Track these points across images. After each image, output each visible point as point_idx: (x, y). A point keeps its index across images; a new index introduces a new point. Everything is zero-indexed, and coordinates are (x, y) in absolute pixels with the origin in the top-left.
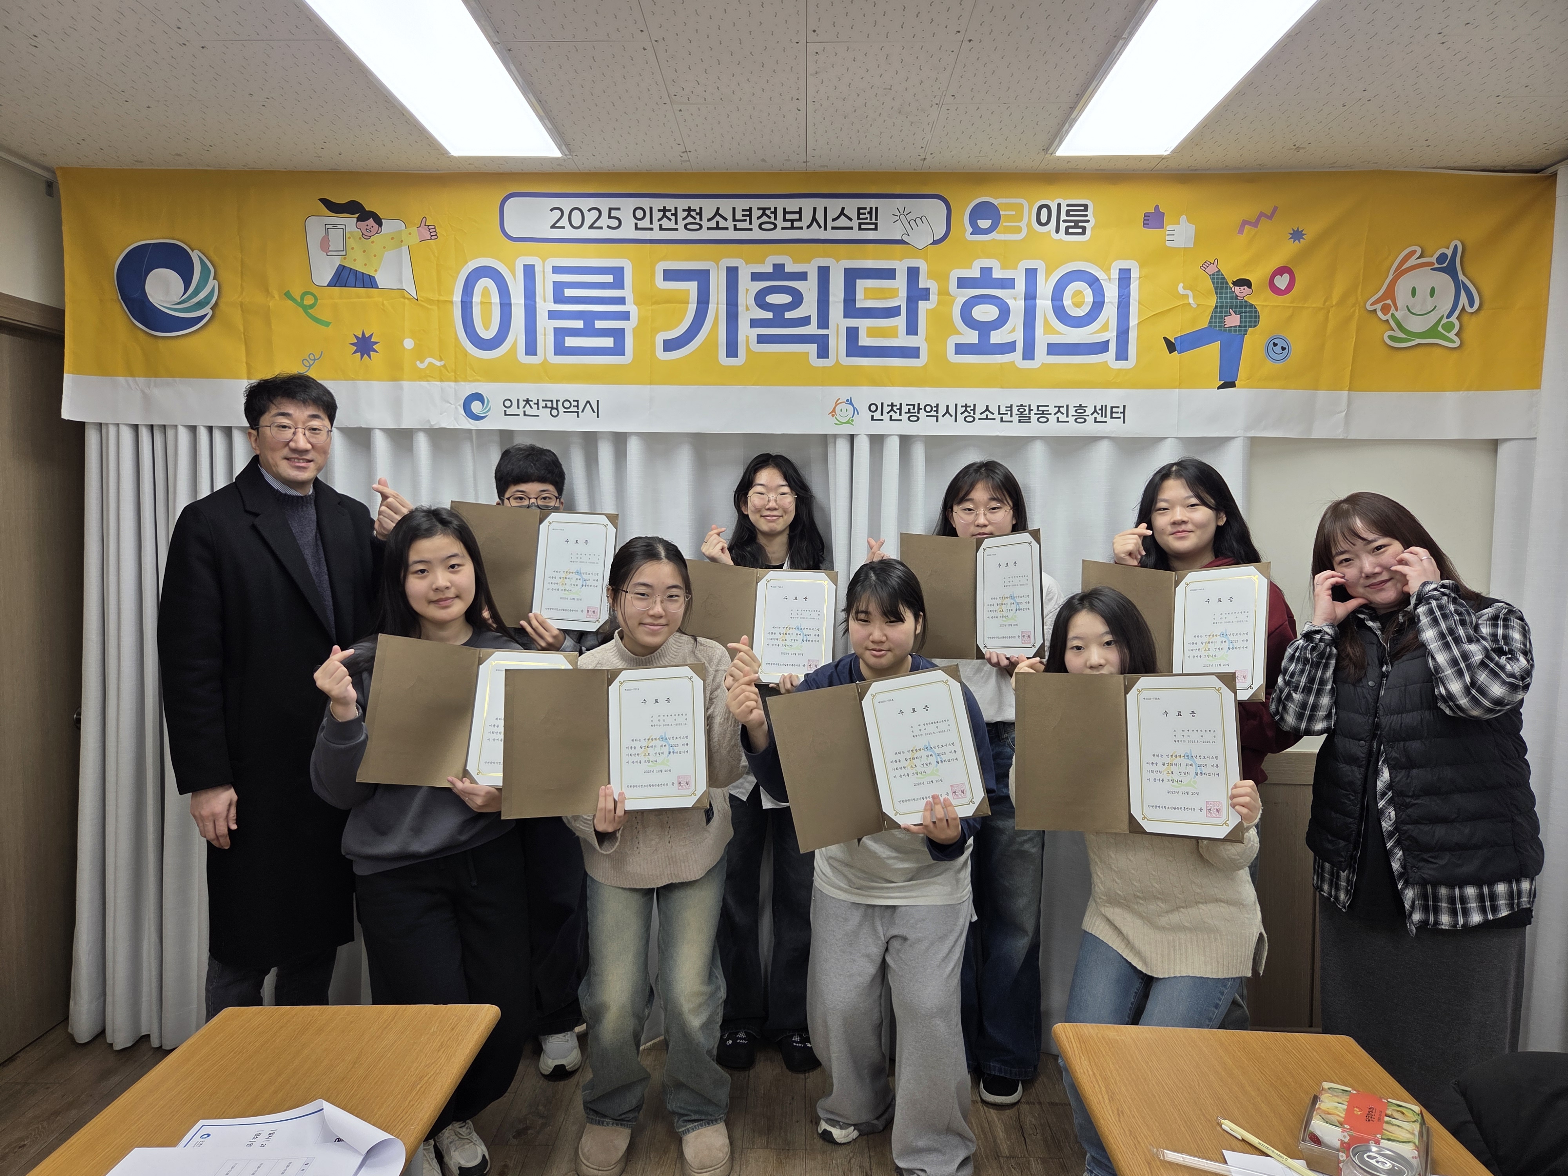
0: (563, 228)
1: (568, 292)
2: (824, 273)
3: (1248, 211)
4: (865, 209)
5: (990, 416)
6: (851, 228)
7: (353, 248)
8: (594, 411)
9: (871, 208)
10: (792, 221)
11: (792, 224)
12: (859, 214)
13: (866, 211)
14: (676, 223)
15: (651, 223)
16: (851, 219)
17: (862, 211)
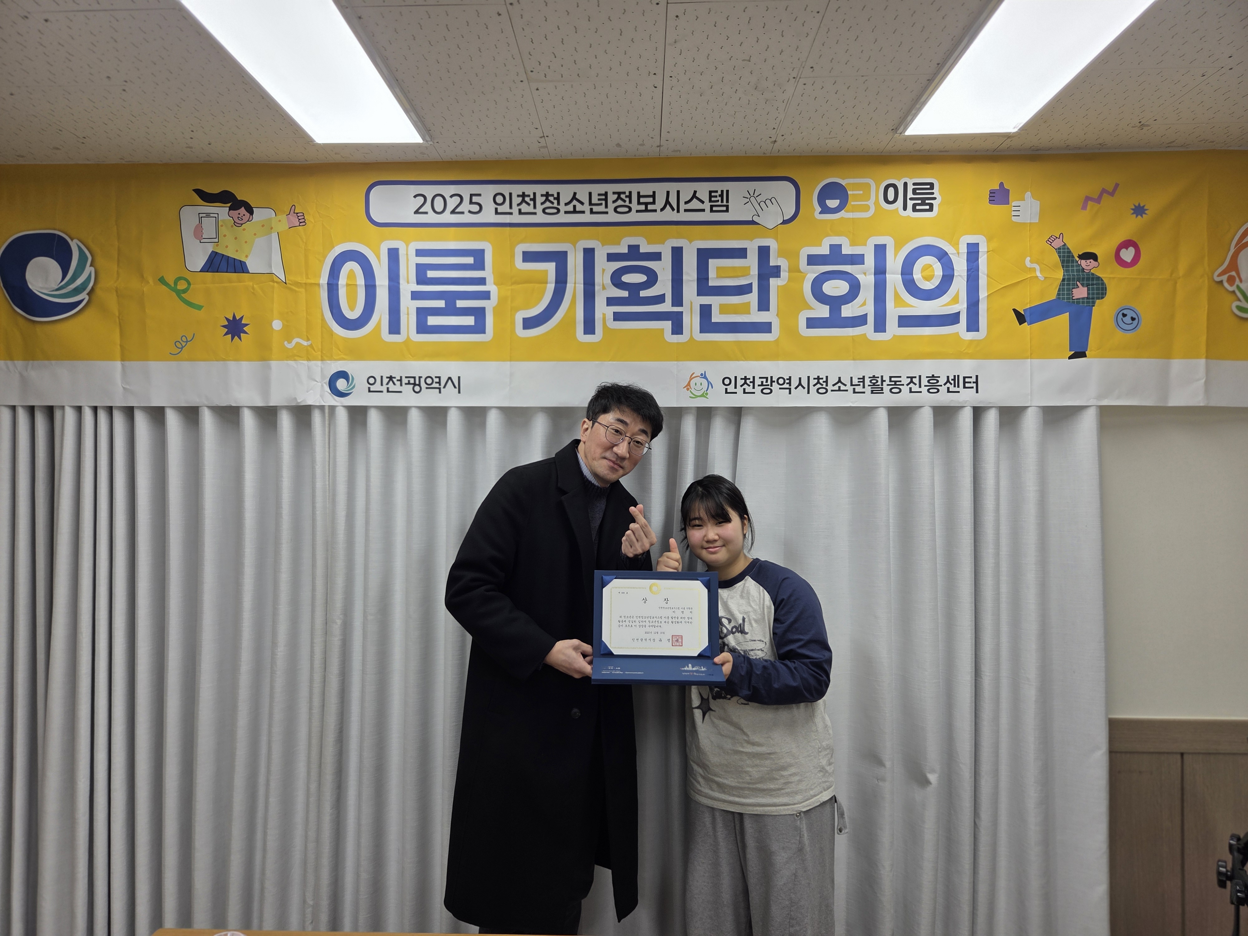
0: (426, 213)
1: (431, 274)
2: (677, 253)
3: (1092, 187)
4: (717, 192)
5: (843, 388)
6: (703, 210)
7: (225, 236)
8: (455, 387)
9: (722, 191)
10: (646, 204)
11: (646, 207)
12: (711, 197)
13: (717, 194)
14: (535, 207)
15: (511, 207)
16: (703, 202)
17: (713, 194)
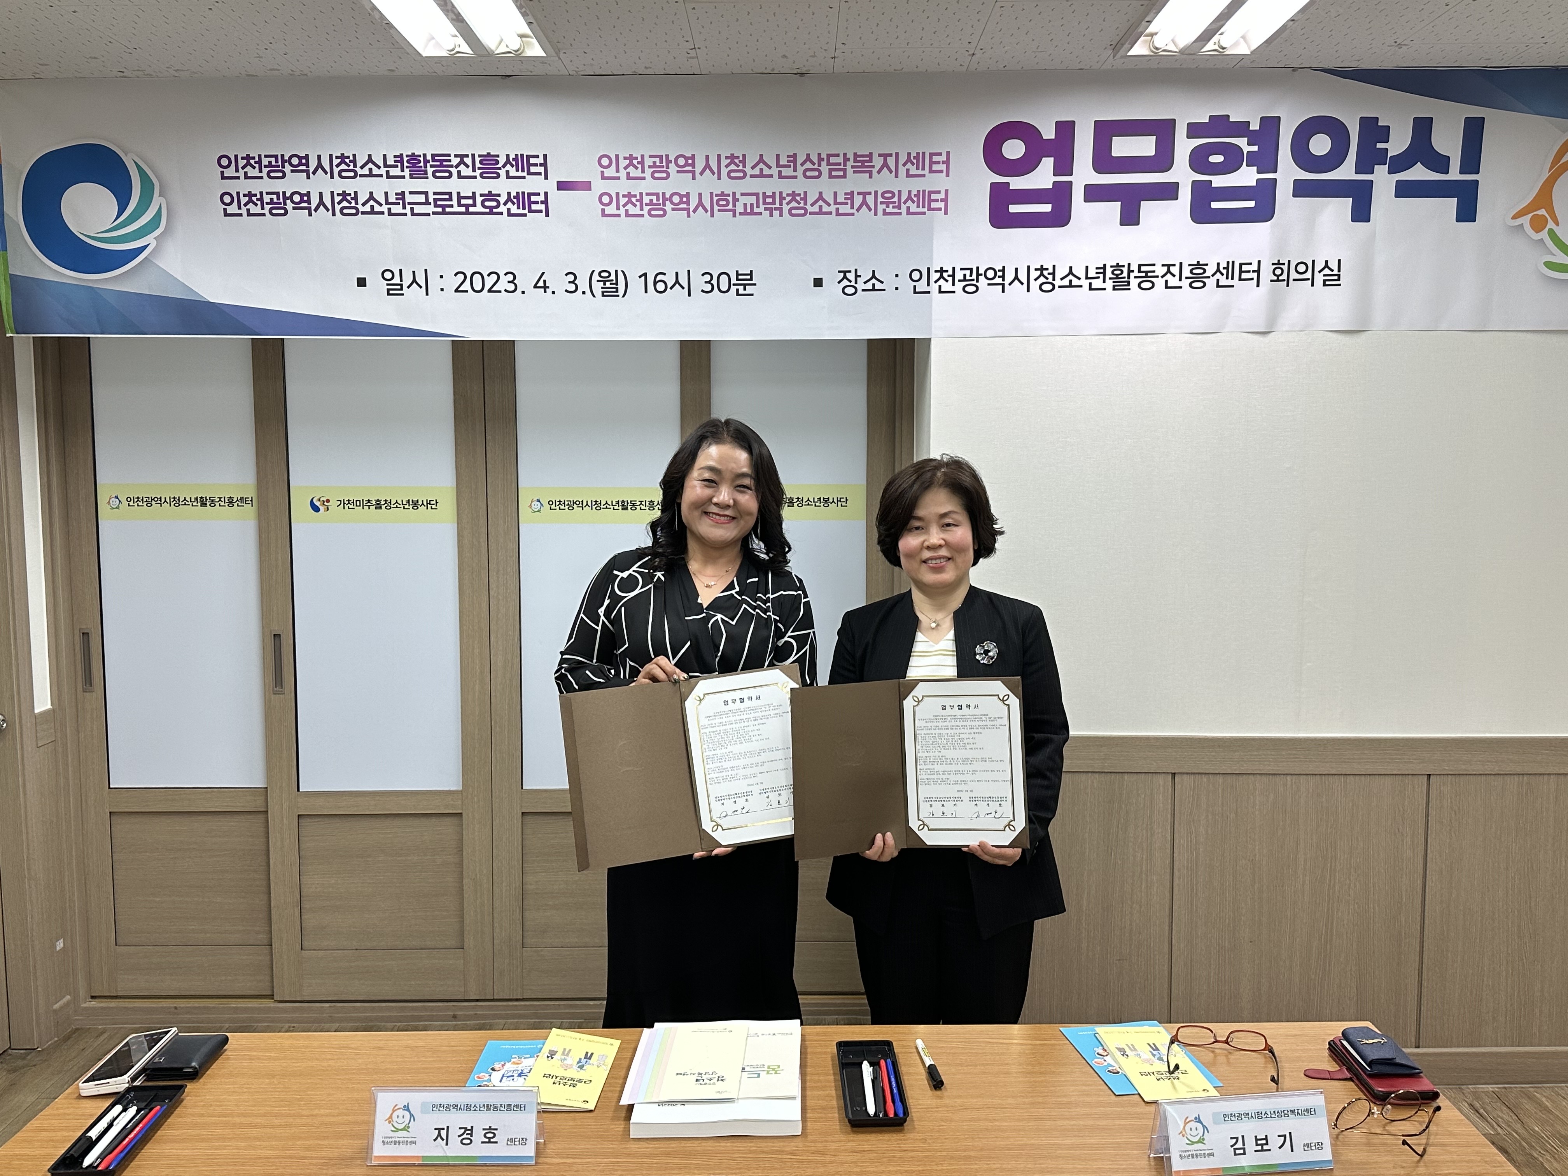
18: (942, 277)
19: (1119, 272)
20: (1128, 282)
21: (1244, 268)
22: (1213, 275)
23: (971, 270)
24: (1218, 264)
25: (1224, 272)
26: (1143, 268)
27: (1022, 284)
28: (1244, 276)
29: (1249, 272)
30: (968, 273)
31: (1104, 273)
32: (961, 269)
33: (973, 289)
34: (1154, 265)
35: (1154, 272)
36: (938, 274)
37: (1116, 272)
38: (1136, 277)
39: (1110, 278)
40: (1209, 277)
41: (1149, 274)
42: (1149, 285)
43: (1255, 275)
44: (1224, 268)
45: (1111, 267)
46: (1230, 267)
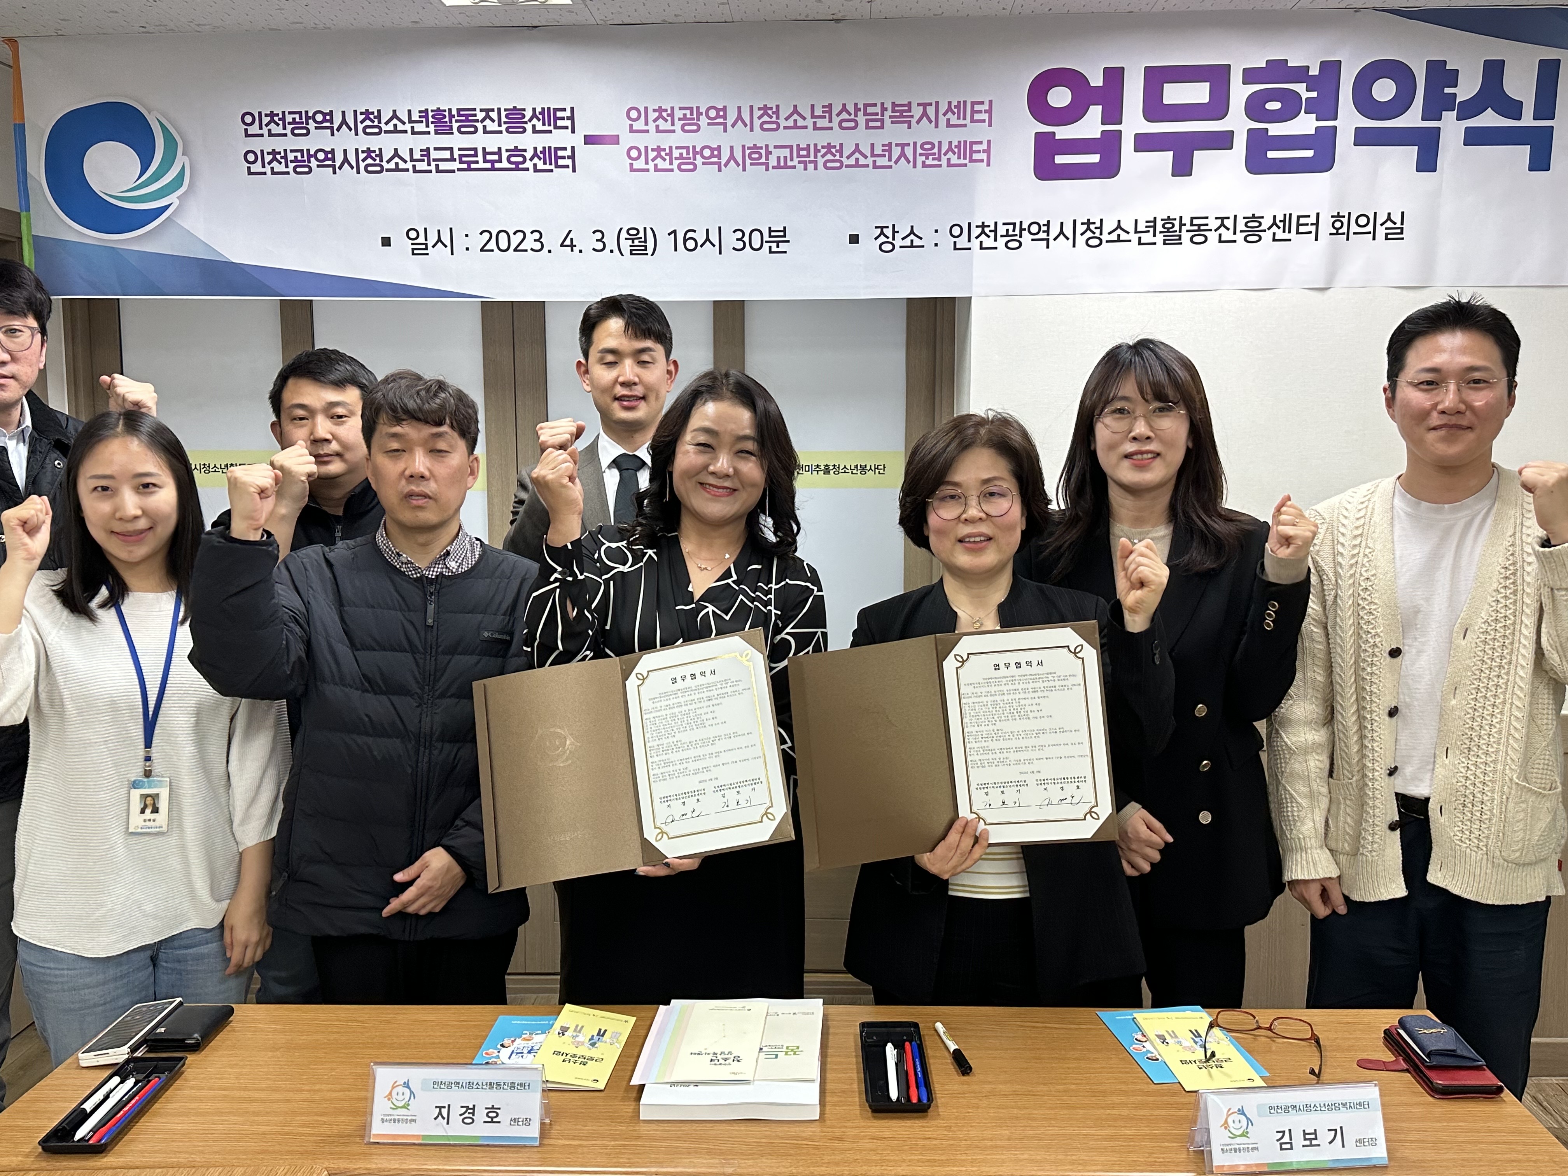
18: (983, 232)
19: (1169, 226)
20: (1180, 236)
21: (1302, 221)
22: (1269, 229)
23: (1014, 224)
24: (1275, 217)
25: (1281, 225)
26: (1195, 222)
27: (1068, 239)
28: (1302, 229)
29: (1307, 224)
30: (1011, 227)
31: (1154, 227)
32: (1004, 224)
33: (1016, 244)
34: (1207, 218)
35: (1207, 225)
36: (980, 230)
37: (1167, 226)
38: (1188, 231)
39: (1161, 232)
40: (1265, 231)
41: (1202, 228)
42: (1202, 239)
43: (1313, 229)
44: (1281, 221)
45: (1162, 220)
46: (1286, 220)
